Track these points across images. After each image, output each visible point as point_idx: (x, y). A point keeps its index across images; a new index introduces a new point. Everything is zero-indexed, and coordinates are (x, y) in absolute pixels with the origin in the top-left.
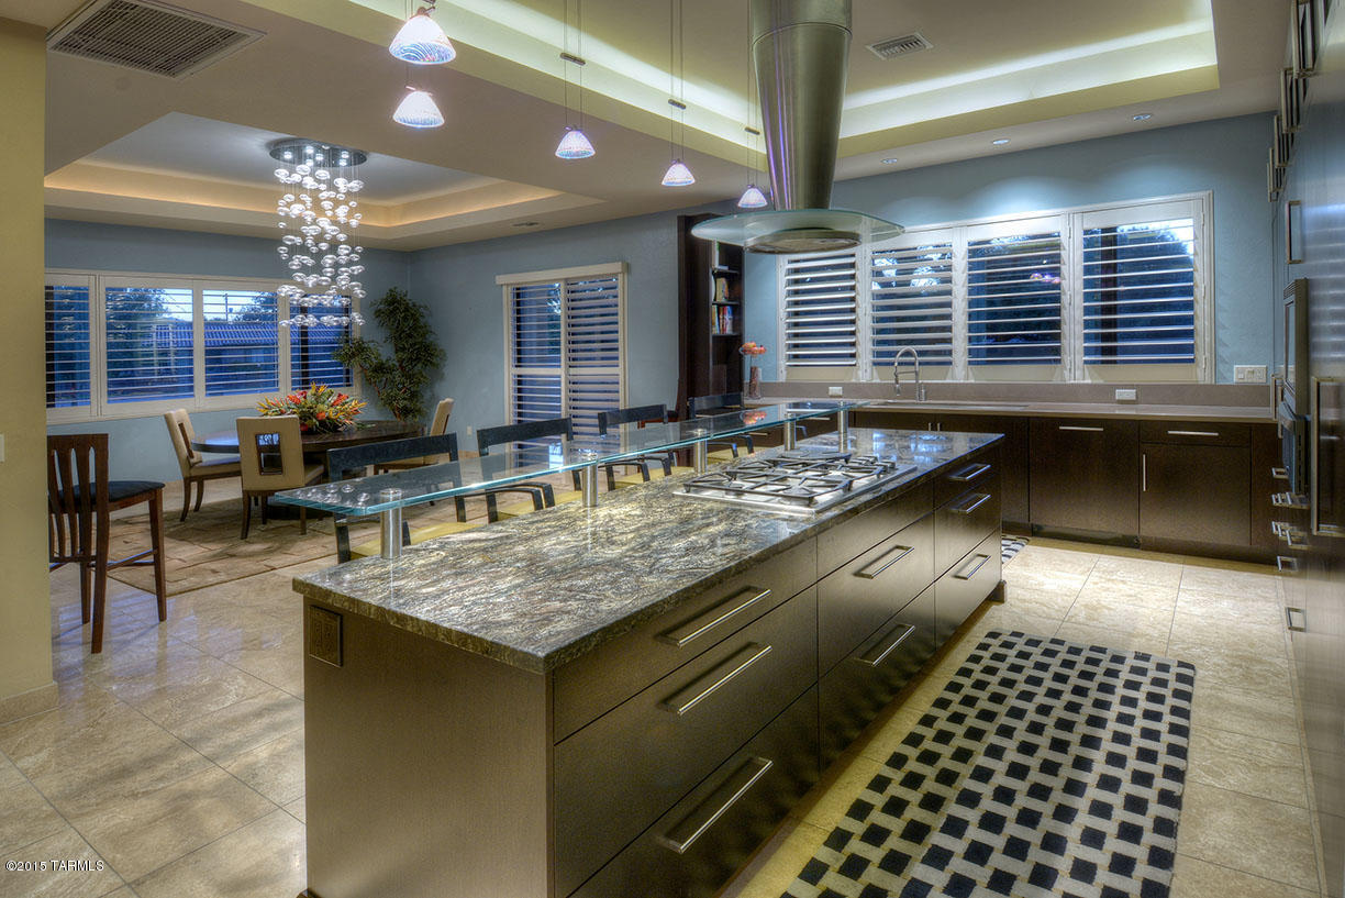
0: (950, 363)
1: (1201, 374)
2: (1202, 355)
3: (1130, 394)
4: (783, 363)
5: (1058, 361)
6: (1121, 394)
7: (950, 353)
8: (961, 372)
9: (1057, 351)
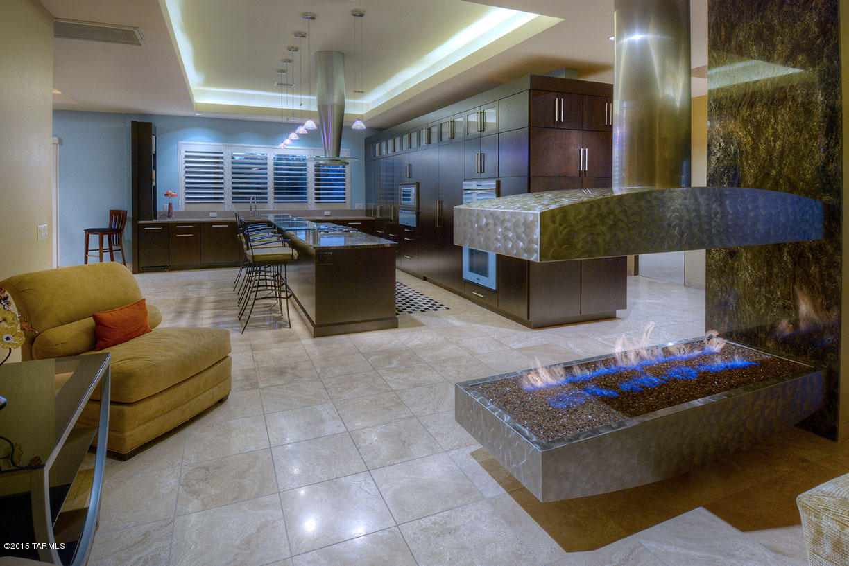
0: (267, 202)
1: (347, 206)
2: (348, 201)
3: (328, 213)
4: (183, 201)
5: (306, 202)
6: (326, 213)
7: (266, 198)
8: (271, 205)
9: (305, 198)
